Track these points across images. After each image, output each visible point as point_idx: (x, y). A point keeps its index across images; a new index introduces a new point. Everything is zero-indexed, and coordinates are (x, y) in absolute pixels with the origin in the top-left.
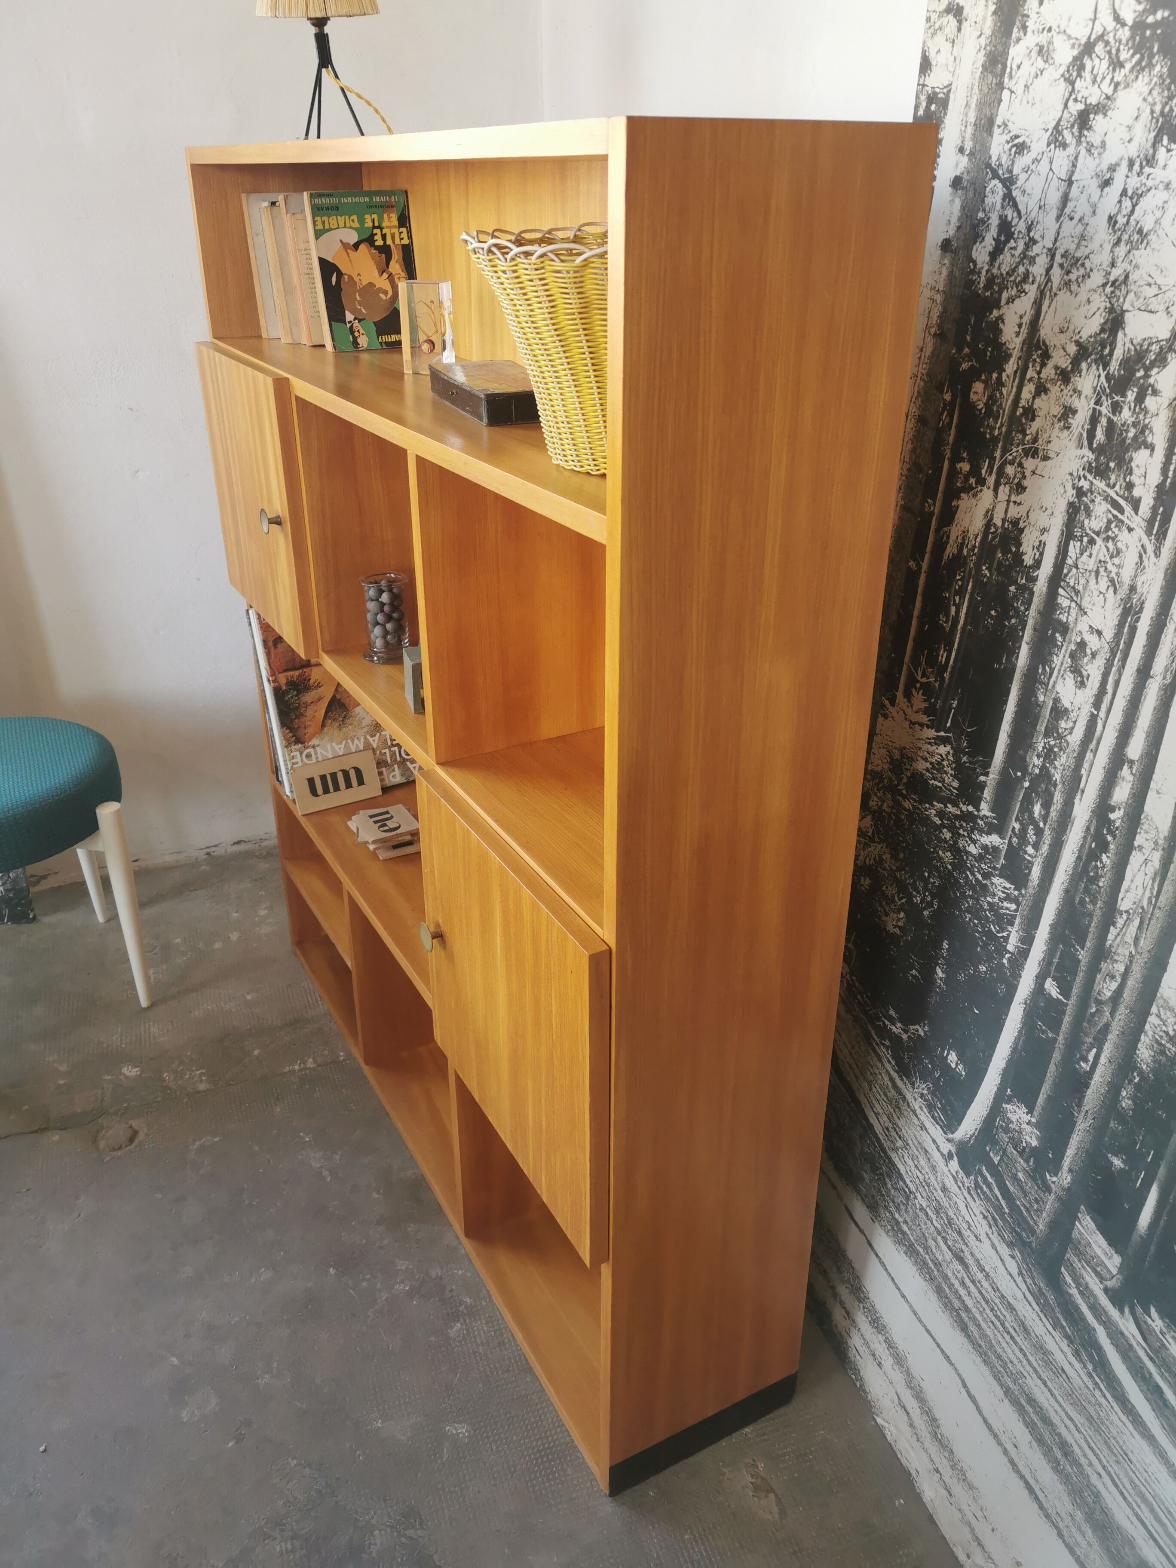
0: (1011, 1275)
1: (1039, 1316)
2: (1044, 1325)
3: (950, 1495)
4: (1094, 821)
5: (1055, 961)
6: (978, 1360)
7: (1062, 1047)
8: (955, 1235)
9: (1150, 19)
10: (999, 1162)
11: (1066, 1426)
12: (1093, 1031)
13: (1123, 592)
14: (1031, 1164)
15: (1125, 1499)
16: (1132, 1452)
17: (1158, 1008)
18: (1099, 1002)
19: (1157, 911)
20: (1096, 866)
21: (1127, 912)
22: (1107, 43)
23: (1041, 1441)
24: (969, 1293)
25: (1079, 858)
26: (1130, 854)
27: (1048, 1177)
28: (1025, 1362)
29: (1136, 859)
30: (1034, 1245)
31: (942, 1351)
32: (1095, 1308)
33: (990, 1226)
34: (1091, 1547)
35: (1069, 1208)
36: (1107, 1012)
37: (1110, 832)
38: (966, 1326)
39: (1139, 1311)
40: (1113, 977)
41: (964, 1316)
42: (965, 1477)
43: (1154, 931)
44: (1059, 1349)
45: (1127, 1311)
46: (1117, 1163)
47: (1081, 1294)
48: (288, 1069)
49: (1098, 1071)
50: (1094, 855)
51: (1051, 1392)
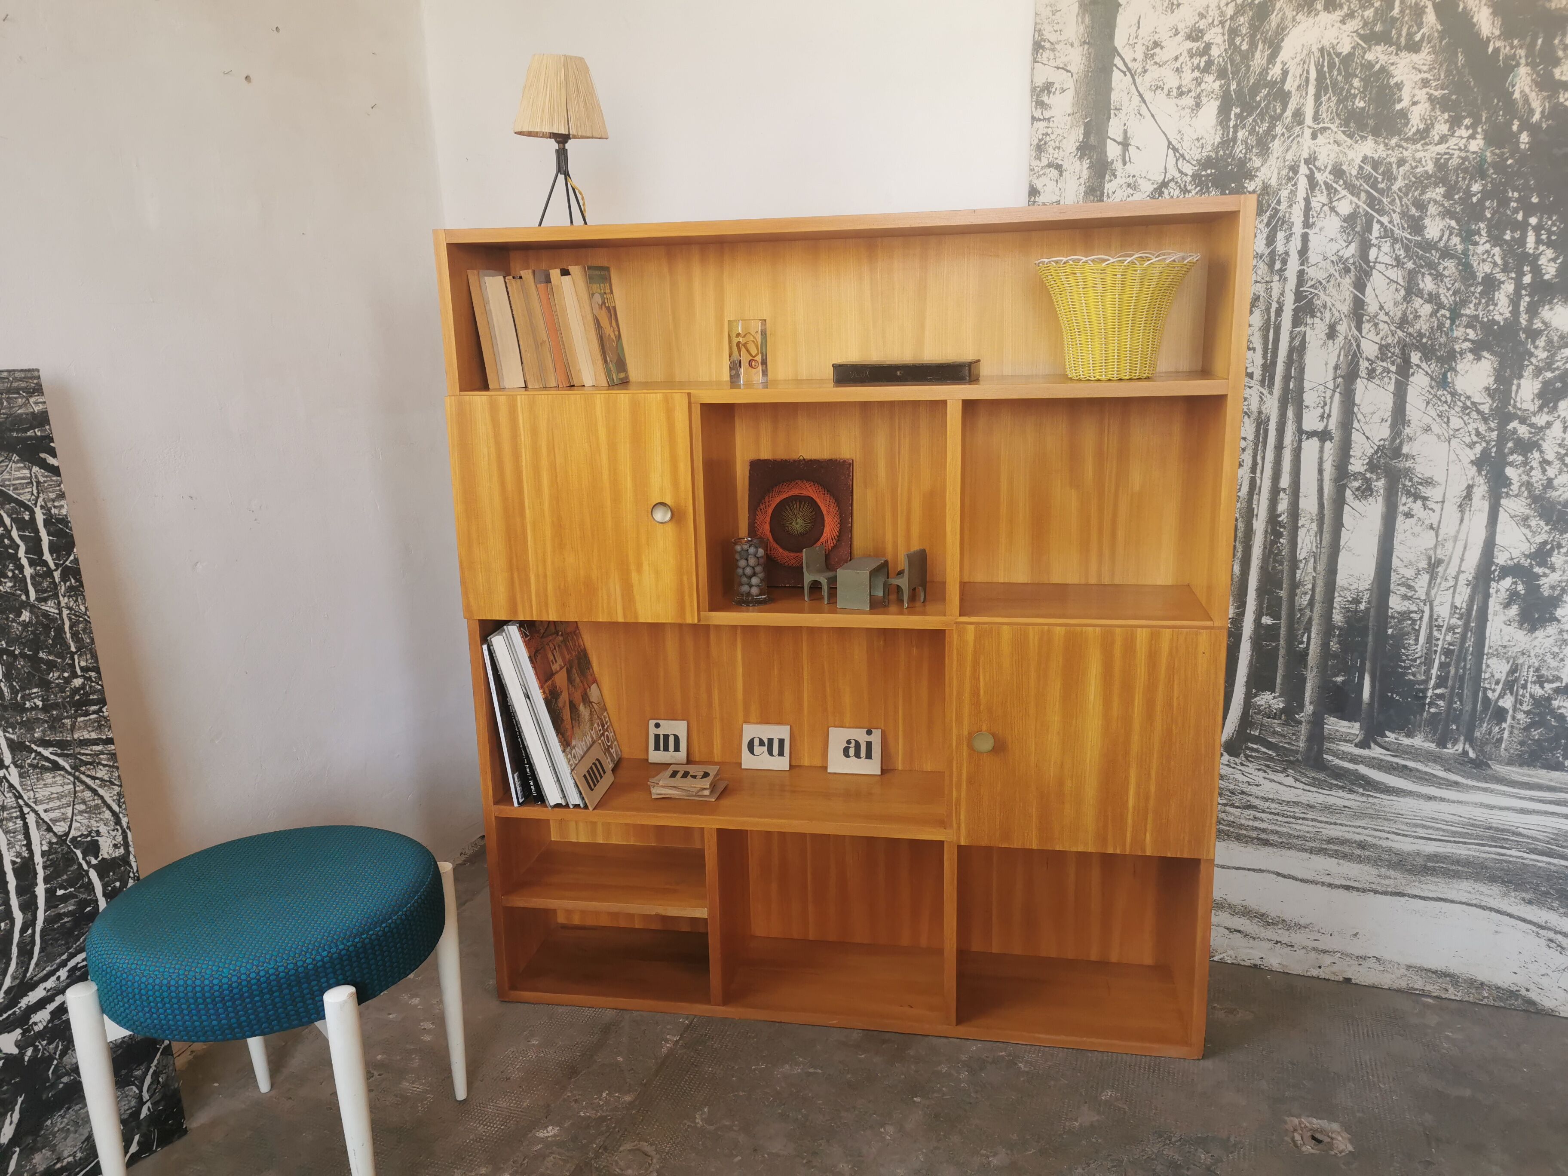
0: (1290, 786)
1: (1318, 792)
2: (1323, 794)
3: (1292, 946)
4: (1269, 526)
5: (1265, 605)
6: (1284, 852)
7: (1284, 646)
8: (1240, 796)
9: (1203, 173)
10: (1260, 733)
11: (1357, 833)
12: (1302, 627)
13: (1255, 415)
14: (1283, 717)
15: (1406, 836)
16: (1401, 809)
17: (1338, 592)
18: (1300, 610)
19: (1322, 549)
20: (1278, 547)
21: (1305, 558)
22: (1177, 183)
23: (1345, 856)
24: (1263, 821)
25: (1265, 548)
26: (1297, 531)
27: (1298, 717)
28: (1318, 824)
29: (1301, 533)
30: (1300, 758)
31: (1254, 870)
32: (1353, 759)
33: (1265, 772)
34: (1397, 879)
35: (1317, 722)
36: (1308, 612)
37: (1281, 527)
38: (1267, 840)
39: (1379, 739)
40: (1306, 593)
41: (1263, 836)
42: (1299, 926)
43: (1324, 559)
44: (1338, 798)
45: (1372, 745)
46: (1339, 679)
47: (1341, 759)
48: (664, 1050)
49: (1312, 643)
50: (1274, 543)
51: (1342, 825)
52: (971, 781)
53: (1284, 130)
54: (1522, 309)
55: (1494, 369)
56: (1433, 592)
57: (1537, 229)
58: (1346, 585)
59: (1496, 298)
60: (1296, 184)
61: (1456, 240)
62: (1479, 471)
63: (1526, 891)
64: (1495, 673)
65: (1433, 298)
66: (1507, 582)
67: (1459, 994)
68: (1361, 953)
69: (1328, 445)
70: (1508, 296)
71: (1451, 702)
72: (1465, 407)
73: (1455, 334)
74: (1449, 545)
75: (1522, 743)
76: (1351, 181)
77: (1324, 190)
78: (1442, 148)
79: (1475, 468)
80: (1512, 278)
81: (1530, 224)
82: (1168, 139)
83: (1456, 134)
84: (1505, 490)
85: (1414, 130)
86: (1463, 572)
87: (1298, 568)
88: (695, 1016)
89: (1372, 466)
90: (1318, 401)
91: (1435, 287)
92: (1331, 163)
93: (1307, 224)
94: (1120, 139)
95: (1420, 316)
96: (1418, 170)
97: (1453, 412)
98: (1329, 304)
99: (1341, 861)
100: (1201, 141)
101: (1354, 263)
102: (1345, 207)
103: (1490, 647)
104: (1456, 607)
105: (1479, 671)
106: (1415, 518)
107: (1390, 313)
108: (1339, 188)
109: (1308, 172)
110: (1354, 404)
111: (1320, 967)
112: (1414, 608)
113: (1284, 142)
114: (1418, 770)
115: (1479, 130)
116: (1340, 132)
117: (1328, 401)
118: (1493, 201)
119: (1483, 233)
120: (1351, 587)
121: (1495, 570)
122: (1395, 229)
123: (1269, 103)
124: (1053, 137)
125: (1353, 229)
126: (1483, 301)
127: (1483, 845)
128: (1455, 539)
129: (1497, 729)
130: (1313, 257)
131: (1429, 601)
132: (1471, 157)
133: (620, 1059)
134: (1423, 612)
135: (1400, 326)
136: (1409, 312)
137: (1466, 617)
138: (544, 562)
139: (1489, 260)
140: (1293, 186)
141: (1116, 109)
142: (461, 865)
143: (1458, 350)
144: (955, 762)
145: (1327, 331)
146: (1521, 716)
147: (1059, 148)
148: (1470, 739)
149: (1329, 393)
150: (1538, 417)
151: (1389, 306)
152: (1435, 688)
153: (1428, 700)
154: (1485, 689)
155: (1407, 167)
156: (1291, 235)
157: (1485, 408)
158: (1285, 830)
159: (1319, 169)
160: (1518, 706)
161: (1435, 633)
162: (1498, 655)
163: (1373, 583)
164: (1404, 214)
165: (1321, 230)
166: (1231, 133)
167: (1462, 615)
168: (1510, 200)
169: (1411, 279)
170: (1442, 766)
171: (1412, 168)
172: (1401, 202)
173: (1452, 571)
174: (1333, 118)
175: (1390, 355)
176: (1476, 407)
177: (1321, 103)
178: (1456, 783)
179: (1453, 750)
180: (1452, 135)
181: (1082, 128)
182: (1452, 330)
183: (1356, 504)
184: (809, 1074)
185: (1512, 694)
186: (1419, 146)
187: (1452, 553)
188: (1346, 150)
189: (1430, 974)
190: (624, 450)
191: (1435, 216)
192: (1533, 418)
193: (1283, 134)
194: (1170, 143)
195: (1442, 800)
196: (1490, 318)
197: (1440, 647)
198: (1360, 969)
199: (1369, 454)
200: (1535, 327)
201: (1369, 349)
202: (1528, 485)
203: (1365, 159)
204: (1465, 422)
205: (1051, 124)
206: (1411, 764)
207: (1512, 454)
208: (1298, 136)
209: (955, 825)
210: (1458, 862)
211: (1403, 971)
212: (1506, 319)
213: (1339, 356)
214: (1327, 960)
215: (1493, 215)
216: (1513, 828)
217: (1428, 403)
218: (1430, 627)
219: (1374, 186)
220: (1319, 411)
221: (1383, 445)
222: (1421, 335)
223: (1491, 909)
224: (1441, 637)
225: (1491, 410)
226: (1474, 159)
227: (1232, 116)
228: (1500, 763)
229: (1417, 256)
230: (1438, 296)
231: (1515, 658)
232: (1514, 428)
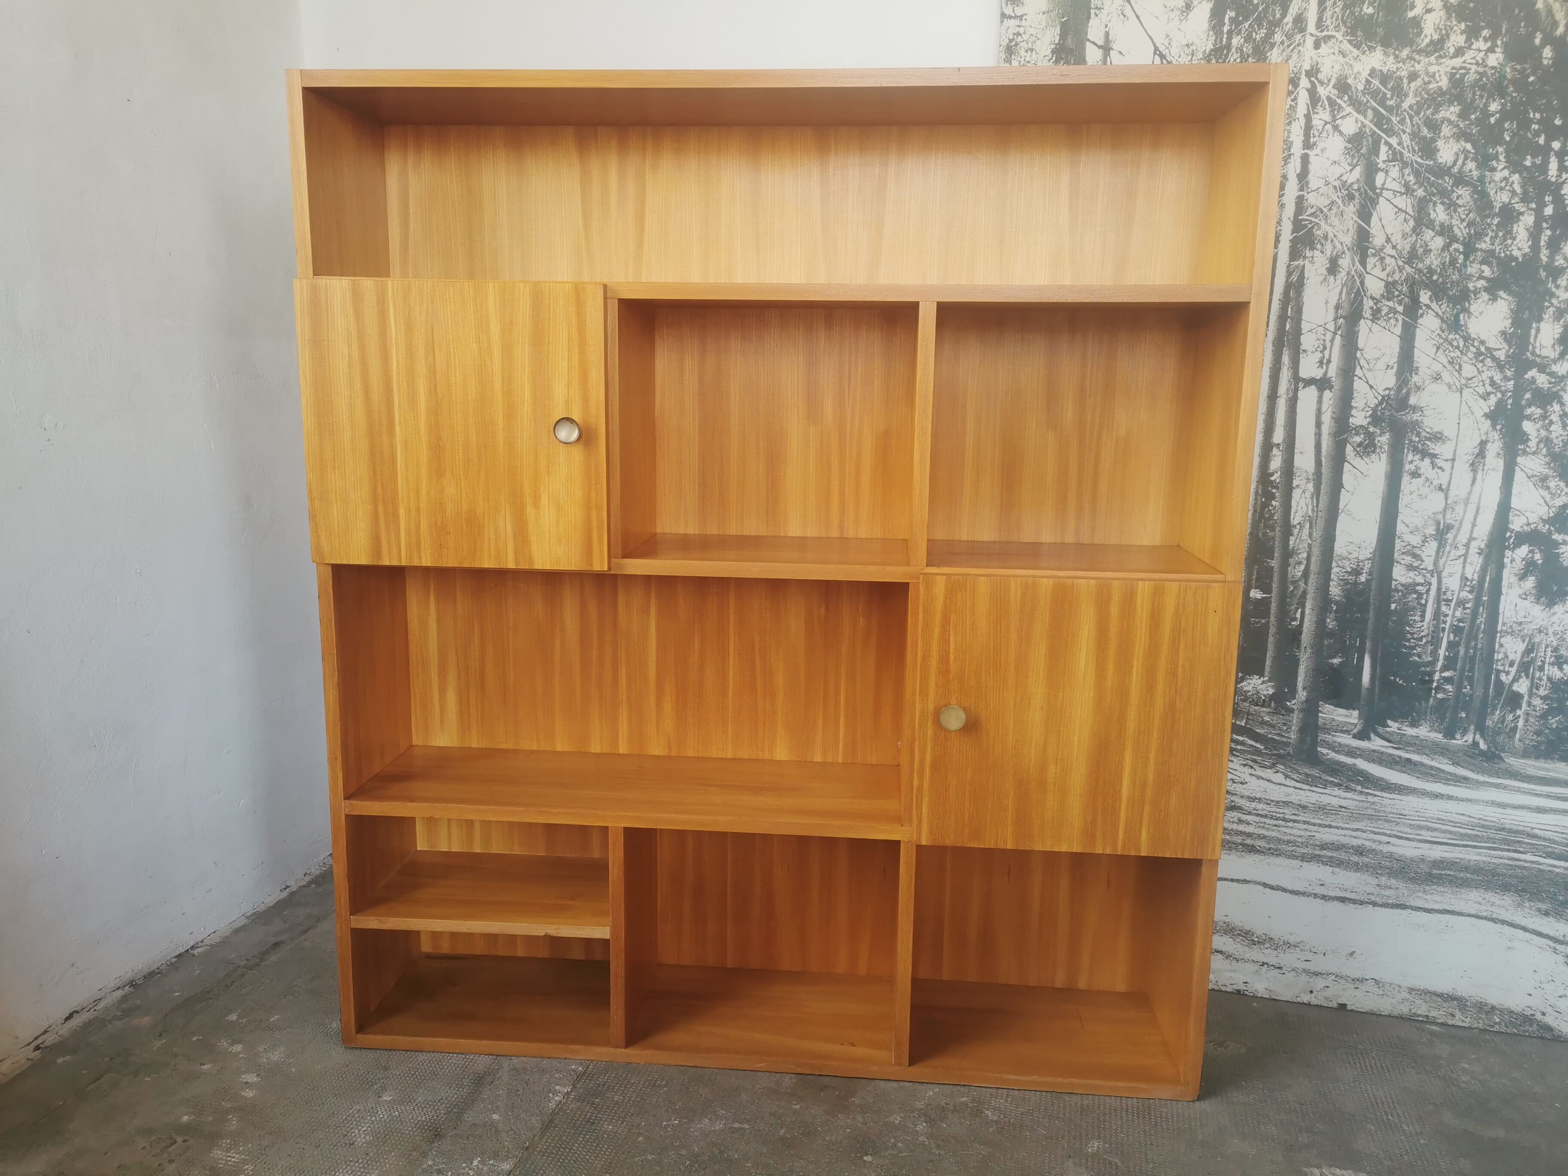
0: (1280, 784)
1: (1310, 790)
2: (1317, 792)
3: (1280, 968)
4: (1260, 487)
5: (1254, 577)
6: (1272, 859)
7: (1275, 623)
10: (1246, 723)
11: (1355, 837)
12: (1295, 601)
14: (1273, 704)
16: (1404, 810)
17: (1336, 562)
18: (1294, 582)
19: (1319, 513)
20: (1270, 510)
21: (1300, 523)
24: (1248, 824)
26: (1292, 492)
27: (1288, 704)
28: (1310, 827)
29: (1296, 494)
30: (1291, 752)
31: (1238, 881)
32: (1352, 752)
33: (1252, 767)
34: (1399, 889)
35: (1311, 710)
36: (1302, 584)
37: (1273, 487)
38: (1253, 846)
39: (1380, 729)
40: (1300, 563)
41: (1249, 841)
42: (1288, 945)
43: (1321, 524)
44: (1333, 797)
45: (1372, 736)
46: (1336, 661)
47: (1337, 752)
48: (552, 1105)
49: (1306, 620)
50: (1265, 505)
51: (1337, 828)
52: (935, 767)
53: (1284, 38)
54: (1542, 243)
55: (1511, 310)
56: (1442, 562)
57: (1560, 155)
58: (1345, 554)
59: (1515, 231)
60: (1295, 99)
61: (1471, 165)
62: (1494, 426)
63: (1542, 901)
64: (1508, 653)
65: (1445, 231)
66: (1523, 551)
67: (1468, 1020)
68: (1358, 974)
69: (1327, 394)
70: (1527, 229)
71: (1460, 687)
72: (1479, 353)
73: (1470, 270)
74: (1460, 508)
75: (1538, 733)
76: (1357, 96)
77: (1327, 107)
78: (1457, 62)
79: (1489, 422)
80: (1532, 209)
81: (1553, 149)
82: (1154, 44)
83: (1474, 47)
84: (1522, 447)
85: (1427, 40)
86: (1475, 539)
87: (1292, 535)
88: (592, 1061)
89: (1376, 419)
90: (1316, 344)
91: (1447, 217)
92: (1335, 76)
93: (1308, 144)
94: (1100, 42)
95: (1430, 250)
96: (1431, 86)
97: (1465, 358)
98: (1331, 235)
99: (1337, 870)
100: (1192, 48)
101: (1358, 190)
102: (1349, 126)
103: (1504, 624)
104: (1467, 579)
105: (1492, 651)
106: (1423, 477)
107: (1398, 247)
108: (1344, 105)
109: (1309, 86)
110: (1357, 349)
111: (1311, 992)
112: (1420, 579)
113: (1284, 50)
114: (1422, 764)
115: (1499, 42)
116: (1345, 42)
117: (1328, 345)
118: (1512, 122)
119: (1502, 158)
120: (1350, 556)
121: (1510, 537)
122: (1405, 152)
123: (1268, 7)
124: (1025, 37)
125: (1358, 152)
126: (1501, 234)
127: (1494, 849)
128: (1467, 502)
129: (1510, 717)
130: (1314, 182)
131: (1437, 572)
132: (1490, 72)
133: (495, 1117)
134: (1430, 584)
135: (1409, 262)
136: (1418, 245)
137: (1477, 589)
138: (418, 493)
139: (1508, 188)
140: (1292, 100)
141: (1097, 8)
142: (304, 886)
143: (1472, 289)
144: (917, 743)
145: (1328, 265)
146: (1537, 702)
147: (1032, 50)
148: (1481, 728)
149: (1329, 336)
150: (1558, 365)
151: (1396, 238)
152: (1442, 670)
153: (1435, 684)
154: (1498, 672)
155: (1419, 82)
156: (1290, 155)
157: (1501, 355)
158: (1274, 834)
159: (1322, 83)
160: (1535, 691)
161: (1444, 608)
162: (1512, 633)
163: (1375, 551)
164: (1414, 135)
165: (1322, 151)
166: (1225, 40)
167: (1473, 587)
168: (1532, 121)
169: (1422, 207)
170: (1450, 759)
171: (1425, 83)
172: (1411, 121)
173: (1463, 538)
174: (1339, 25)
175: (1397, 293)
176: (1491, 353)
177: (1325, 8)
178: (1465, 779)
179: (1459, 741)
180: (1469, 47)
181: (1058, 29)
182: (1465, 266)
183: (1357, 462)
184: (733, 1131)
185: (1527, 677)
186: (1432, 59)
187: (1463, 518)
188: (1352, 62)
189: (1433, 997)
190: (523, 352)
191: (1448, 138)
192: (1553, 366)
193: (1282, 43)
194: (1156, 49)
195: (1450, 798)
196: (1508, 253)
197: (1448, 624)
198: (1357, 993)
199: (1372, 406)
200: (1557, 264)
201: (1375, 286)
202: (1547, 441)
203: (1373, 72)
204: (1478, 369)
205: (1023, 23)
206: (1415, 757)
207: (1530, 407)
208: (1299, 45)
209: (915, 821)
210: (1466, 869)
211: (1404, 994)
212: (1524, 255)
213: (1341, 293)
214: (1319, 983)
215: (1511, 137)
216: (1529, 829)
217: (1438, 348)
218: (1438, 601)
219: (1382, 103)
220: (1318, 355)
221: (1388, 395)
222: (1431, 271)
223: (1504, 922)
224: (1450, 613)
225: (1507, 356)
226: (1492, 75)
227: (1227, 20)
228: (1514, 755)
229: (1428, 183)
230: (1450, 227)
231: (1531, 637)
232: (1533, 377)
